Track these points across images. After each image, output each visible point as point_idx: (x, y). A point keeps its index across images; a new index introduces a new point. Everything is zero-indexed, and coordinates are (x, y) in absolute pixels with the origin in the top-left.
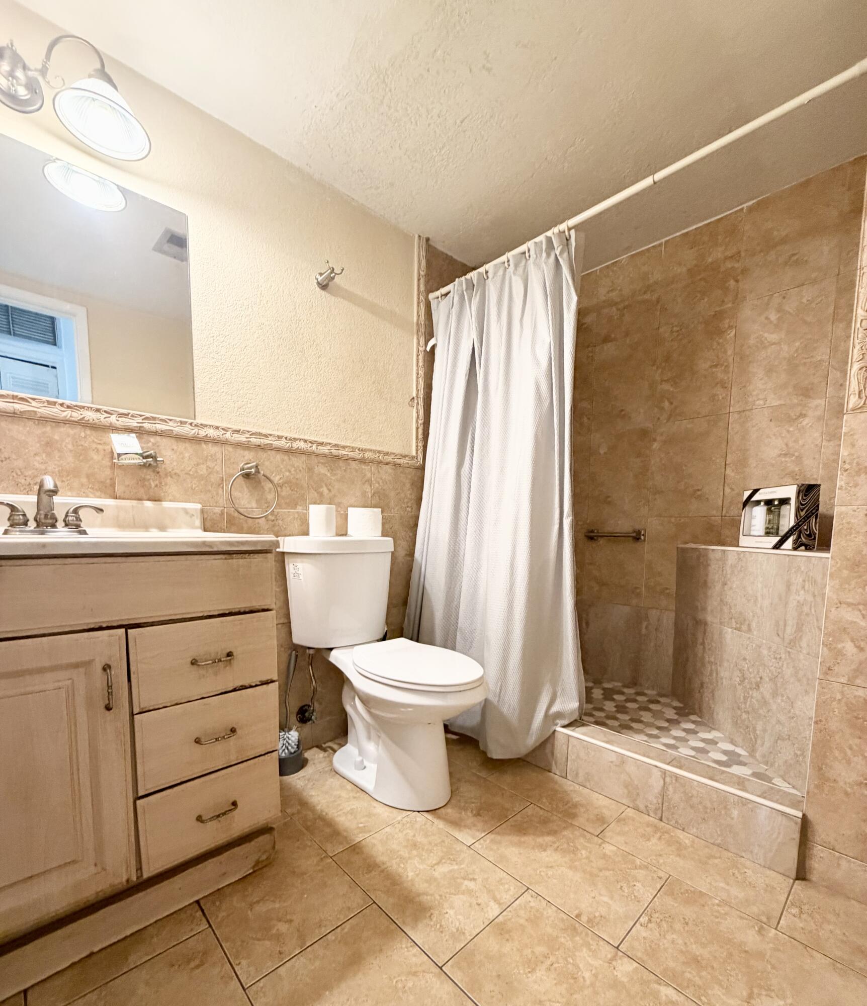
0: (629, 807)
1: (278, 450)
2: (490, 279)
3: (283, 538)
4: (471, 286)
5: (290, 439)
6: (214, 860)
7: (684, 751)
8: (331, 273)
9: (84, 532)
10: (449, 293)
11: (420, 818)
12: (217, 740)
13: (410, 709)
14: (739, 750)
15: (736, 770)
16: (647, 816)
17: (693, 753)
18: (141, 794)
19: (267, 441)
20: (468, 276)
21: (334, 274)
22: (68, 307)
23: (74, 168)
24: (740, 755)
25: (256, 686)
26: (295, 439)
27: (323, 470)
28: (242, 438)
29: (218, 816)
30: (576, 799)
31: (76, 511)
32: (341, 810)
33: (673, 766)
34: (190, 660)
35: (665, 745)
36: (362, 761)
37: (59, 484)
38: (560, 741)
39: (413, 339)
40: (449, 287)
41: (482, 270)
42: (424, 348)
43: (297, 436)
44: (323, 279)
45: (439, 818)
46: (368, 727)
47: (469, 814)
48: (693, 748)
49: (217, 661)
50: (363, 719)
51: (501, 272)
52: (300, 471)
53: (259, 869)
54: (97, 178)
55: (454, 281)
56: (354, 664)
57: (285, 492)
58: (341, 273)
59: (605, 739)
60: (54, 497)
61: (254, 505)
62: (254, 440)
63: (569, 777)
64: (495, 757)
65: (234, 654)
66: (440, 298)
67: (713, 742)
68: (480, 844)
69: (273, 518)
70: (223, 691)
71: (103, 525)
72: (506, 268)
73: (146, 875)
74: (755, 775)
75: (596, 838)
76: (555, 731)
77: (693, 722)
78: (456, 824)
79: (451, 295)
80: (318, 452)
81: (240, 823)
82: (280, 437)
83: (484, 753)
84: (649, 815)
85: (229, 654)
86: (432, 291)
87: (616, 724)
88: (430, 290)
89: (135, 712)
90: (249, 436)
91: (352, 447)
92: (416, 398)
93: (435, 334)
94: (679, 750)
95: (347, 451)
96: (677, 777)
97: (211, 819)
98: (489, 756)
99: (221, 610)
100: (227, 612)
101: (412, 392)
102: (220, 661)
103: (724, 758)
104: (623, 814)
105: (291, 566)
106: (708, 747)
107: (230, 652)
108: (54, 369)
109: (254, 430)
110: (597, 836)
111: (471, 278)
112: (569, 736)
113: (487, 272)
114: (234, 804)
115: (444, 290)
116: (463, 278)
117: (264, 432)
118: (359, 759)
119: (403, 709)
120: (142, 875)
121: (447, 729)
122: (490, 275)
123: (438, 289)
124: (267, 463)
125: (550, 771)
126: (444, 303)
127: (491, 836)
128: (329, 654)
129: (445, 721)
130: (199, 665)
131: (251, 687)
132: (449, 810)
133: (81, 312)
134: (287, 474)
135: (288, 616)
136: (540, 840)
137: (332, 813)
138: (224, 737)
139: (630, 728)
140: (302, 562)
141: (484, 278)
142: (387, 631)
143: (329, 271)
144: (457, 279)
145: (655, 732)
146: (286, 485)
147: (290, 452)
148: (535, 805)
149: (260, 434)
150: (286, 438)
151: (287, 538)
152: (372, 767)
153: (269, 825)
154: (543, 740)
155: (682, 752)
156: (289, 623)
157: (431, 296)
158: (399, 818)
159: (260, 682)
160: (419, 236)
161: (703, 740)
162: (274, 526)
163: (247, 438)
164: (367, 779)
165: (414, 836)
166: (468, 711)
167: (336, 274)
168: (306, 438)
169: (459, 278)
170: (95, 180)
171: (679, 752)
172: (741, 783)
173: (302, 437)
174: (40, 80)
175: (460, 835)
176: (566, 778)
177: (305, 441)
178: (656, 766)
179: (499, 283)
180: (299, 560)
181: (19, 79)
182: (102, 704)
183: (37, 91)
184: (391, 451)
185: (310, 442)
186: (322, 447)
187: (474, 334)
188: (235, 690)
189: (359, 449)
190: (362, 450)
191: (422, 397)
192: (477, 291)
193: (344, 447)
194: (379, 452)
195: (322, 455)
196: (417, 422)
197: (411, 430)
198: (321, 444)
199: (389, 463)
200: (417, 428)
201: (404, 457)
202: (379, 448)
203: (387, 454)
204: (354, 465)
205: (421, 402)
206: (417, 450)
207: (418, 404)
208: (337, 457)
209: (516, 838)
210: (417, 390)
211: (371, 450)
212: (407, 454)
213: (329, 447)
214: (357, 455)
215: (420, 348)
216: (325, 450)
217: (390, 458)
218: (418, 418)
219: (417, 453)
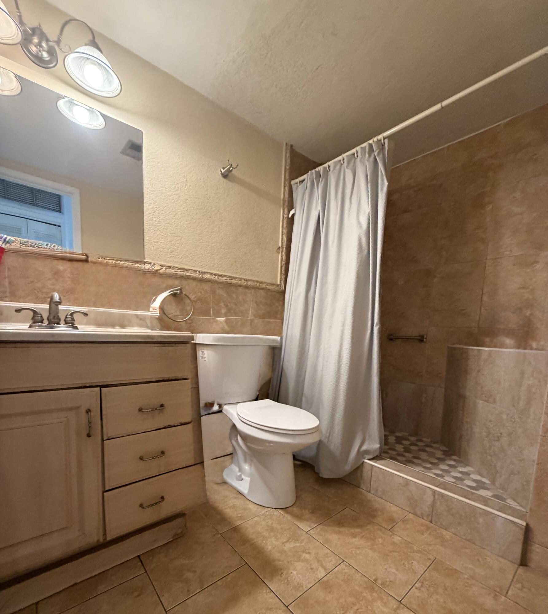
0: (410, 513)
1: (194, 279)
2: (331, 171)
3: (196, 334)
4: (318, 175)
5: (202, 273)
6: (150, 531)
7: (448, 479)
8: (230, 167)
9: (76, 328)
10: (304, 180)
11: (277, 513)
12: (153, 458)
13: (272, 444)
14: (485, 480)
15: (482, 492)
16: (421, 519)
17: (454, 480)
18: (107, 489)
19: (188, 274)
20: (317, 169)
21: (232, 168)
22: (69, 189)
24: (485, 483)
25: (178, 426)
26: (205, 273)
27: (221, 292)
28: (172, 271)
29: (153, 505)
30: (376, 505)
31: (72, 315)
32: (227, 505)
33: (440, 488)
34: (137, 408)
35: (435, 474)
36: (241, 476)
37: (62, 298)
38: (366, 470)
39: (280, 210)
40: (305, 176)
41: (326, 165)
42: (287, 215)
43: (206, 271)
44: (225, 171)
45: (287, 513)
46: (245, 453)
47: (307, 512)
48: (454, 477)
49: (154, 409)
50: (241, 448)
51: (338, 167)
52: (208, 292)
53: (177, 538)
55: (308, 172)
56: (238, 415)
57: (198, 305)
58: (237, 167)
59: (396, 469)
60: (59, 306)
61: (178, 313)
62: (180, 273)
63: (372, 492)
64: (325, 477)
65: (165, 405)
66: (298, 184)
67: (467, 474)
68: (314, 531)
69: (190, 322)
70: (158, 428)
71: (87, 324)
72: (342, 164)
73: (108, 539)
74: (494, 496)
75: (388, 531)
76: (363, 462)
77: (455, 460)
78: (299, 517)
79: (306, 181)
80: (218, 281)
81: (166, 510)
82: (195, 271)
83: (318, 474)
84: (423, 519)
85: (162, 406)
86: (294, 179)
87: (404, 459)
88: (292, 178)
89: (105, 439)
90: (176, 270)
91: (240, 278)
92: (281, 247)
93: (294, 207)
94: (445, 478)
95: (237, 281)
96: (442, 495)
97: (148, 506)
98: (321, 475)
99: (158, 378)
100: (161, 379)
101: (279, 244)
102: (156, 409)
103: (474, 485)
104: (406, 517)
105: (200, 352)
106: (464, 477)
107: (162, 404)
108: (60, 227)
109: (180, 266)
110: (389, 530)
111: (319, 170)
112: (373, 465)
113: (329, 167)
114: (162, 498)
115: (301, 178)
116: (314, 171)
117: (186, 267)
118: (239, 474)
119: (267, 444)
120: (106, 539)
121: (295, 458)
122: (331, 168)
123: (297, 178)
124: (187, 287)
125: (359, 487)
126: (301, 187)
127: (320, 527)
129: (293, 453)
130: (143, 411)
131: (174, 426)
132: (295, 509)
133: (77, 192)
134: (199, 294)
135: (197, 383)
136: (352, 530)
137: (221, 506)
138: (157, 456)
139: (413, 463)
140: (207, 350)
141: (327, 172)
142: (258, 395)
143: (229, 166)
144: (310, 171)
145: (429, 466)
146: (198, 301)
147: (202, 280)
148: (349, 508)
149: (183, 269)
150: (199, 272)
151: (198, 335)
152: (247, 479)
153: (183, 513)
154: (355, 467)
155: (446, 479)
157: (293, 182)
158: (263, 512)
159: (180, 423)
160: (287, 144)
161: (461, 472)
162: (190, 327)
163: (175, 271)
164: (244, 486)
165: (272, 524)
166: (308, 447)
167: (233, 168)
168: (212, 271)
169: (311, 170)
171: (443, 479)
172: (485, 501)
173: (209, 271)
174: (56, 47)
175: (301, 525)
176: (369, 492)
177: (211, 274)
178: (429, 488)
179: (337, 174)
180: (205, 348)
181: (44, 47)
182: (85, 433)
183: (54, 55)
184: (264, 281)
185: (214, 275)
186: (222, 278)
187: (319, 207)
188: (165, 428)
189: (244, 280)
190: (246, 280)
191: (285, 247)
192: (322, 179)
193: (235, 278)
194: (257, 282)
195: (221, 283)
196: (281, 263)
197: (277, 268)
198: (221, 276)
199: (263, 289)
200: (281, 267)
201: (273, 285)
202: (257, 279)
203: (262, 283)
204: (241, 290)
205: (284, 250)
206: (281, 281)
207: (282, 251)
208: (231, 284)
209: (336, 529)
210: (282, 243)
211: (252, 280)
212: (274, 283)
213: (226, 278)
214: (243, 283)
215: (285, 216)
216: (223, 280)
217: (263, 286)
218: (282, 260)
219: (280, 283)
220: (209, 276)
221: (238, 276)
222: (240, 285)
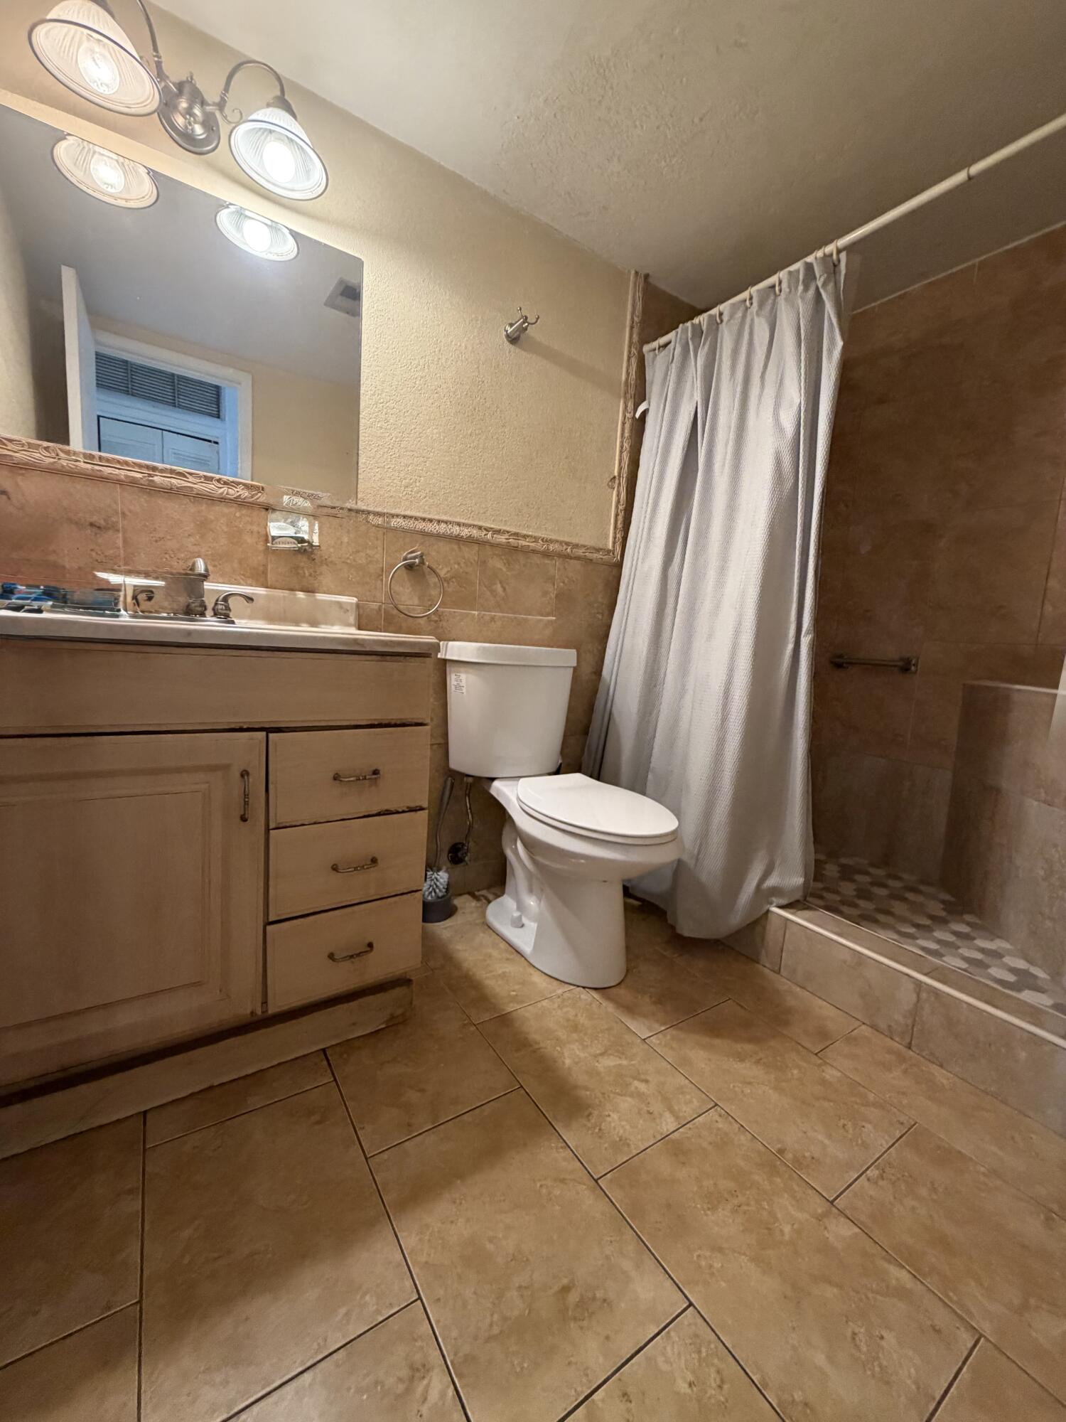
0: (864, 1024)
2: (724, 323)
3: (446, 642)
4: (698, 331)
6: (345, 1006)
7: (952, 962)
8: (525, 321)
9: (233, 622)
10: (670, 342)
11: (586, 996)
12: (356, 869)
13: (582, 861)
14: (1035, 971)
15: (1028, 996)
16: (888, 1039)
17: (965, 966)
18: (272, 918)
20: (696, 321)
21: (526, 324)
22: (229, 372)
23: (247, 213)
24: (1035, 977)
25: (404, 812)
26: (468, 526)
27: (497, 563)
29: (352, 957)
30: (791, 1002)
31: (225, 599)
32: (491, 972)
33: (932, 978)
34: (331, 775)
35: (923, 949)
36: (520, 917)
37: (210, 568)
38: (773, 928)
39: (620, 402)
40: (671, 336)
41: (714, 311)
42: (632, 414)
43: (470, 522)
44: (514, 330)
45: (608, 998)
46: (530, 876)
47: (647, 999)
48: (966, 959)
49: (361, 778)
50: (524, 866)
51: (739, 315)
52: (471, 563)
53: (396, 1024)
54: (269, 223)
55: (677, 327)
56: (519, 799)
57: (451, 588)
58: (535, 322)
59: (837, 930)
60: (204, 582)
61: (414, 601)
63: (782, 973)
64: (686, 933)
65: (381, 773)
66: (657, 351)
67: (997, 955)
68: (658, 1039)
69: (436, 619)
70: (366, 814)
71: (252, 615)
72: (747, 309)
73: (272, 1010)
74: (1057, 1007)
75: (815, 1056)
76: (768, 911)
77: (968, 924)
78: (628, 1009)
79: (671, 346)
80: (493, 541)
81: (376, 969)
83: (673, 928)
84: (892, 1039)
85: (376, 772)
86: (648, 342)
87: (854, 912)
88: (645, 340)
89: (271, 827)
91: (535, 537)
92: (617, 477)
93: (647, 398)
94: (944, 959)
95: (528, 542)
96: (937, 994)
97: (344, 959)
98: (679, 931)
99: (371, 720)
100: (376, 723)
101: (614, 470)
102: (365, 778)
103: (1011, 978)
104: (855, 1031)
105: (453, 677)
106: (987, 960)
107: (377, 770)
108: (216, 445)
110: (816, 1054)
111: (700, 322)
112: (787, 920)
113: (721, 314)
114: (370, 945)
115: (663, 340)
116: (689, 324)
118: (516, 914)
119: (573, 860)
120: (267, 1011)
121: (627, 891)
122: (725, 318)
123: (655, 339)
124: (433, 553)
125: (758, 963)
126: (662, 358)
127: (673, 1032)
128: (490, 786)
129: (623, 881)
130: (341, 781)
131: (398, 812)
132: (622, 991)
133: (246, 379)
134: (456, 566)
135: (445, 735)
136: (739, 1047)
137: (481, 974)
138: (363, 866)
139: (876, 921)
140: (467, 672)
141: (715, 324)
142: (561, 764)
143: (522, 320)
144: (681, 325)
145: (912, 930)
146: (454, 580)
147: (461, 540)
148: (734, 1001)
151: (451, 643)
152: (532, 926)
153: (408, 977)
154: (752, 920)
155: (948, 961)
157: (646, 348)
158: (560, 992)
159: (408, 807)
160: (637, 273)
161: (982, 950)
162: (437, 627)
164: (525, 939)
165: (576, 1015)
166: (654, 872)
167: (529, 322)
168: (480, 523)
169: (683, 323)
170: (265, 224)
171: (944, 961)
172: (1034, 1014)
173: (476, 523)
174: (218, 114)
175: (633, 1025)
176: (779, 973)
177: (480, 528)
178: (907, 975)
179: (735, 328)
180: (462, 669)
181: (197, 115)
182: (237, 813)
183: (214, 128)
184: (582, 542)
185: (485, 529)
186: (499, 536)
187: (698, 397)
188: (379, 814)
189: (542, 540)
190: (546, 541)
191: (625, 476)
192: (706, 339)
193: (525, 537)
194: (567, 544)
195: (498, 545)
196: (617, 507)
197: (609, 517)
198: (498, 532)
199: (578, 558)
200: (617, 515)
201: (598, 550)
202: (567, 539)
203: (576, 546)
204: (536, 559)
205: (624, 482)
206: (614, 543)
207: (619, 484)
208: (516, 549)
209: (705, 1040)
210: (620, 468)
211: (557, 541)
212: (601, 547)
213: (506, 536)
214: (539, 546)
215: (628, 415)
216: (502, 539)
217: (580, 552)
218: (618, 502)
219: (614, 546)
220: (475, 532)
221: (530, 533)
222: (534, 551)
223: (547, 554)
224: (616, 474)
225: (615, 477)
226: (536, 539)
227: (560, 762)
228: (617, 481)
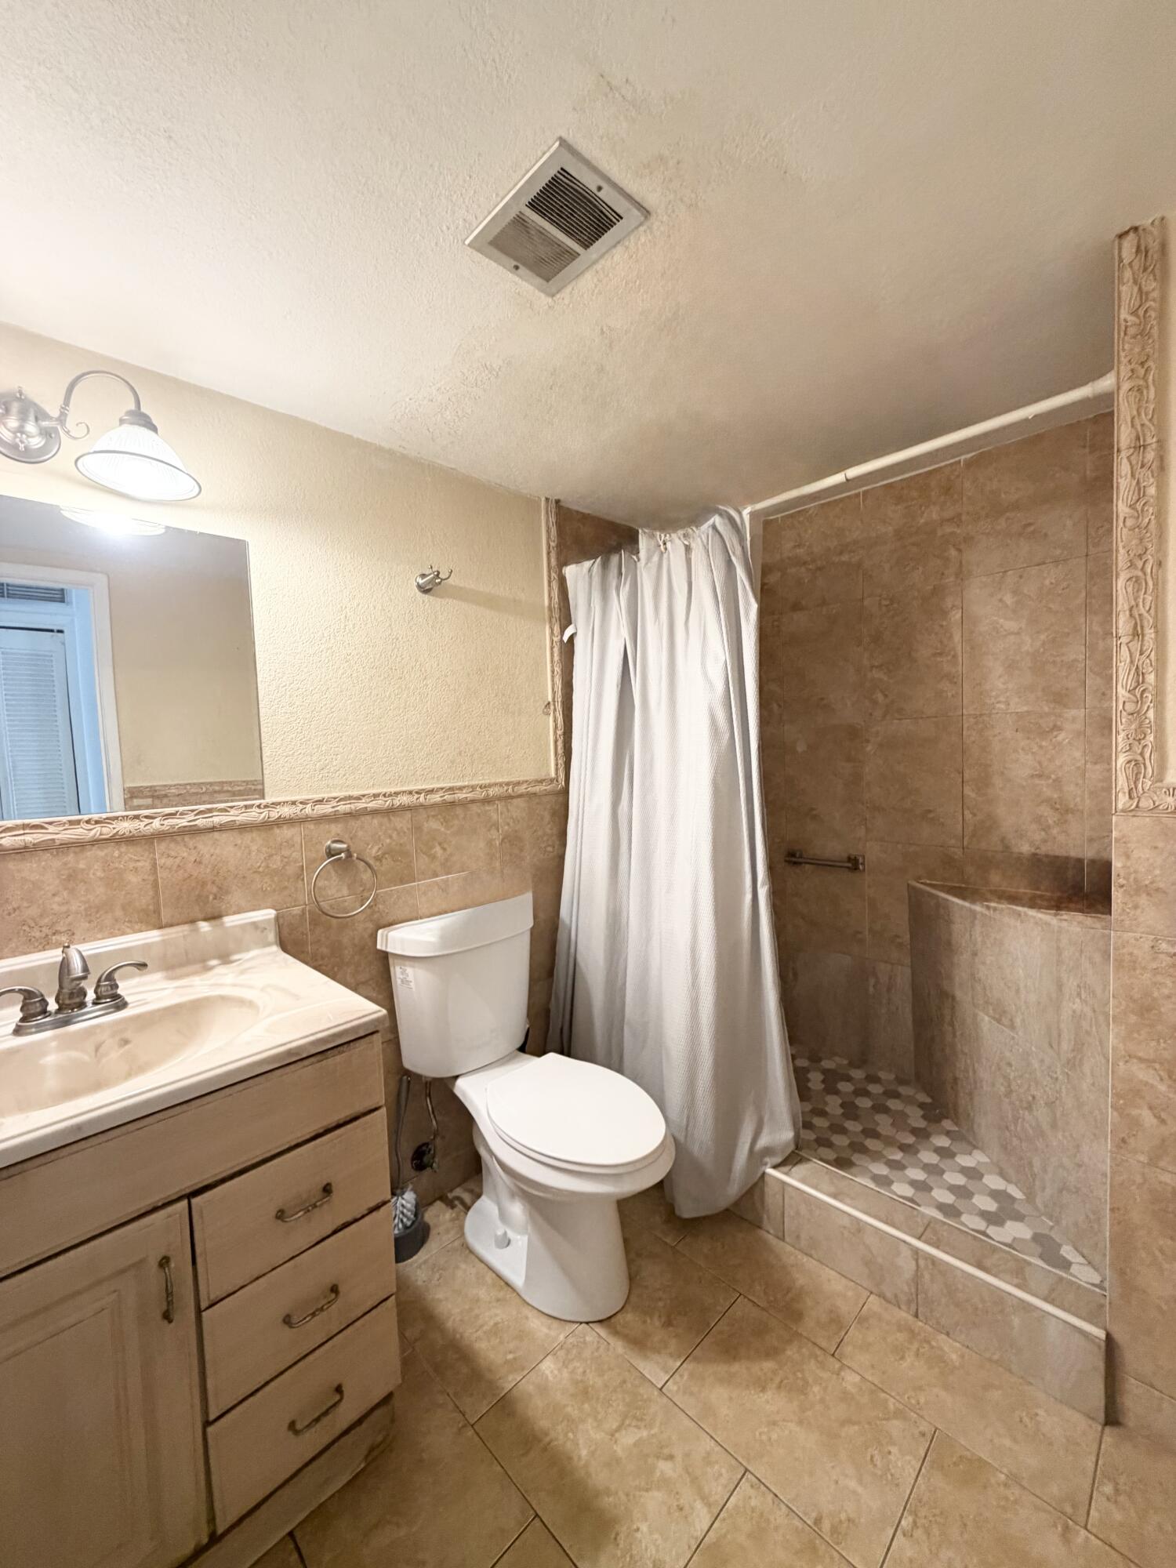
0: (871, 1293)
1: (375, 812)
5: (390, 795)
8: (436, 576)
11: (590, 1335)
12: (313, 1315)
14: (1012, 1190)
16: (896, 1309)
18: (212, 1417)
19: (361, 805)
21: (439, 579)
24: (1014, 1199)
26: (397, 794)
27: (434, 824)
28: (327, 808)
30: (800, 1281)
32: (481, 1327)
33: (927, 1242)
36: (505, 1233)
38: (770, 1192)
39: (545, 628)
42: (560, 637)
43: (398, 789)
44: (425, 581)
47: (657, 1322)
50: (503, 1179)
52: (405, 833)
56: (490, 1117)
57: (386, 865)
58: (450, 577)
61: (345, 892)
62: (342, 807)
63: (787, 1239)
64: (686, 1215)
69: (371, 905)
75: (832, 1359)
76: (763, 1173)
77: (948, 1134)
78: (639, 1343)
80: (426, 803)
82: (376, 796)
85: (326, 1188)
86: (567, 565)
89: (203, 1308)
90: (335, 804)
92: (551, 702)
93: (573, 620)
95: (465, 793)
98: (678, 1213)
99: (314, 1130)
101: (547, 696)
103: (993, 1207)
104: (866, 1306)
105: (398, 969)
106: (971, 1186)
107: (328, 1184)
109: (344, 794)
110: (833, 1355)
112: (784, 1182)
117: (356, 793)
118: (501, 1227)
124: (360, 833)
125: (760, 1229)
127: (688, 1366)
128: (452, 1086)
132: (629, 1317)
134: (388, 841)
136: (757, 1369)
137: (469, 1334)
138: (322, 1308)
140: (413, 967)
143: (434, 574)
146: (386, 856)
147: (391, 811)
148: (745, 1296)
149: (350, 798)
150: (384, 795)
151: (391, 932)
152: (520, 1241)
154: (748, 1186)
156: (397, 1037)
157: (566, 570)
158: (562, 1339)
160: (547, 499)
161: (964, 1171)
163: (333, 807)
165: (584, 1373)
167: (442, 579)
168: (412, 787)
173: (404, 789)
175: (647, 1368)
176: (783, 1239)
177: (410, 793)
178: (905, 1241)
180: (407, 963)
184: (521, 779)
185: (417, 793)
186: (433, 796)
187: (625, 633)
188: (335, 1232)
189: (481, 787)
190: (485, 787)
191: (560, 700)
192: (626, 579)
193: (461, 788)
194: (508, 784)
195: (433, 806)
196: (555, 733)
197: (547, 745)
198: (432, 791)
199: (520, 796)
200: (556, 742)
201: (541, 781)
202: (506, 780)
203: (518, 783)
204: (475, 808)
205: (559, 708)
206: (557, 770)
207: (555, 710)
208: (453, 803)
209: (722, 1369)
210: (554, 693)
211: (496, 784)
212: (544, 778)
213: (441, 793)
214: (479, 794)
215: (555, 639)
216: (436, 798)
217: (522, 789)
218: (556, 727)
219: (556, 774)
220: (405, 798)
221: (466, 783)
222: (473, 801)
223: (487, 801)
224: (550, 699)
225: (549, 703)
226: (473, 788)
227: (528, 1026)
228: (552, 707)
